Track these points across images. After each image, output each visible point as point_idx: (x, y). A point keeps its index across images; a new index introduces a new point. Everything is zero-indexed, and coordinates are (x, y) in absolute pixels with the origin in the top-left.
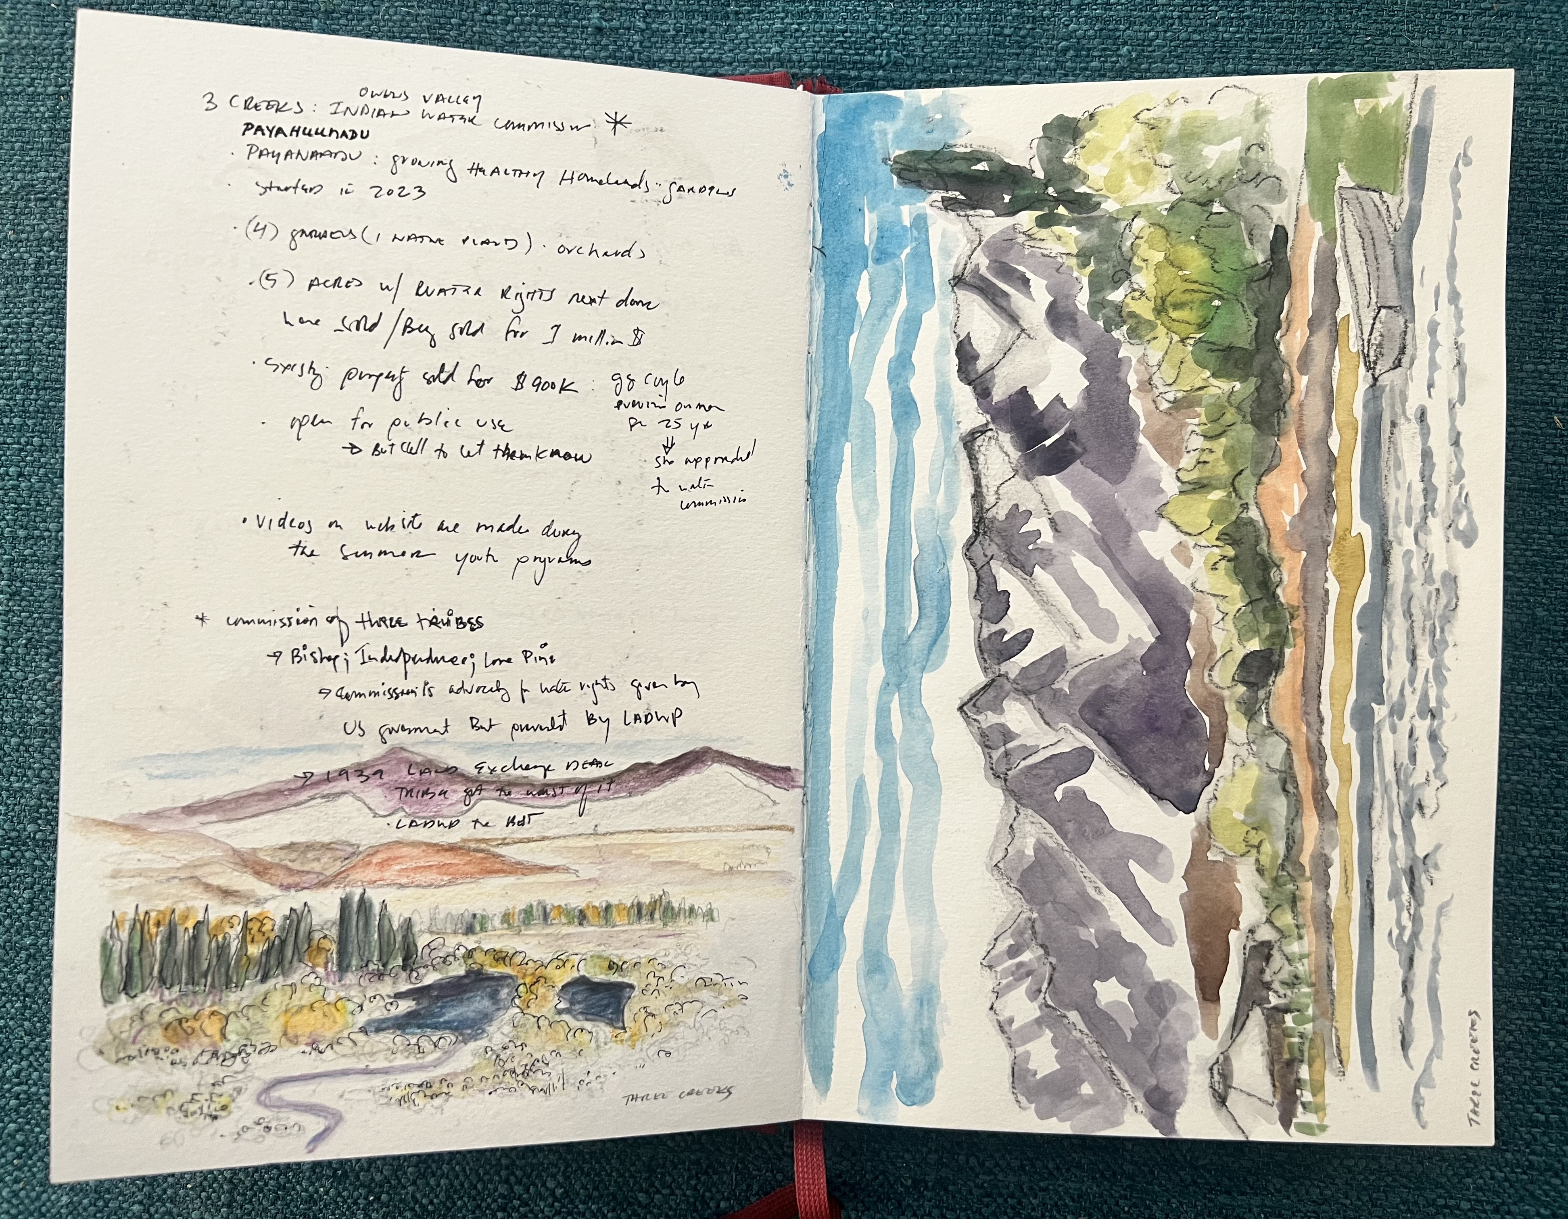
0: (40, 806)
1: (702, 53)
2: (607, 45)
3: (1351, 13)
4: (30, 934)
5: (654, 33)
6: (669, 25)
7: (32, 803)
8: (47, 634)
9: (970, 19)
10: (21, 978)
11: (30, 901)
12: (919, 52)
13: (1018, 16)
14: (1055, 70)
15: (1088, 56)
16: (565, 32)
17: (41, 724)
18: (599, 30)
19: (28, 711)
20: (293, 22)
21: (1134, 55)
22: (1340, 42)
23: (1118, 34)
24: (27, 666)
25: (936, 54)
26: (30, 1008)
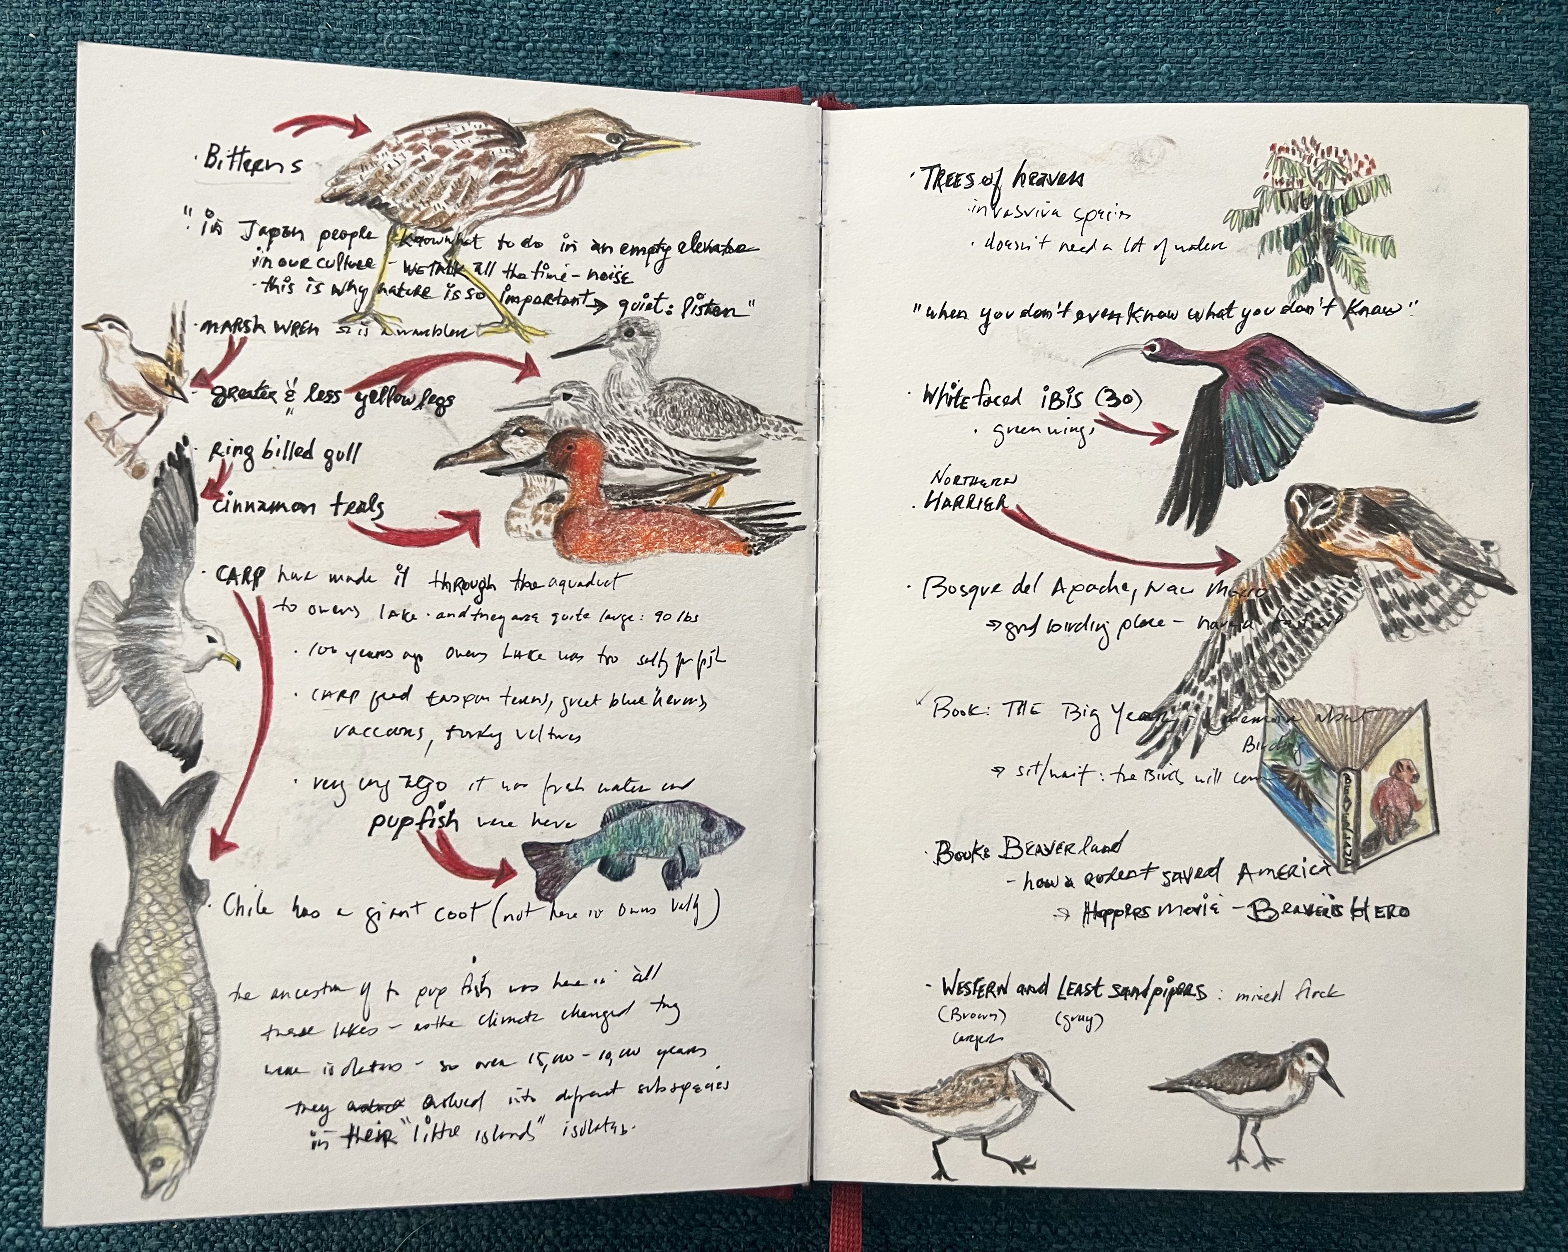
0: (37, 885)
1: (724, 79)
2: (625, 71)
3: (1392, 27)
4: (29, 1023)
5: (673, 57)
6: (689, 49)
7: (28, 882)
8: (41, 701)
9: (1003, 41)
10: (19, 1070)
11: (29, 987)
12: (951, 75)
13: (1051, 36)
14: (1092, 90)
15: (1125, 75)
16: (580, 58)
17: (34, 796)
18: (616, 54)
19: (21, 783)
20: (290, 50)
21: (1174, 72)
22: (1383, 56)
23: (1156, 51)
24: (19, 735)
25: (968, 77)
26: (29, 1103)
